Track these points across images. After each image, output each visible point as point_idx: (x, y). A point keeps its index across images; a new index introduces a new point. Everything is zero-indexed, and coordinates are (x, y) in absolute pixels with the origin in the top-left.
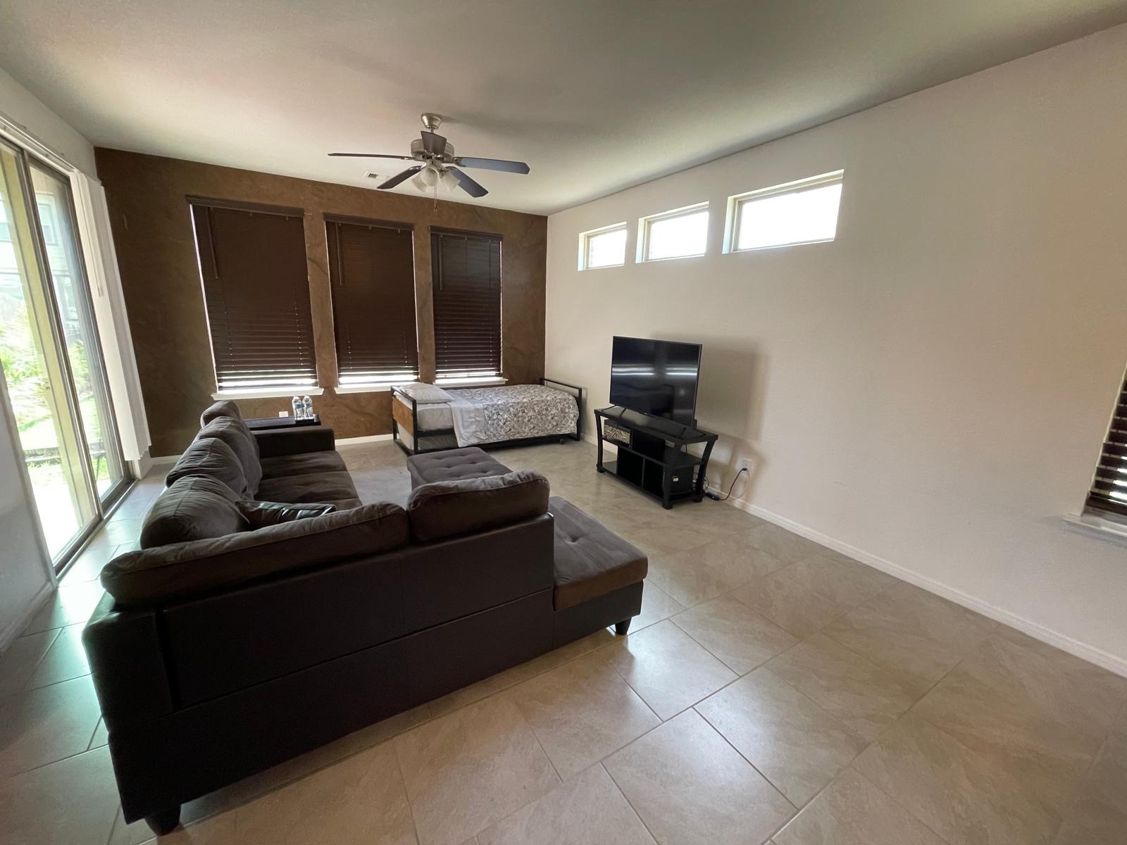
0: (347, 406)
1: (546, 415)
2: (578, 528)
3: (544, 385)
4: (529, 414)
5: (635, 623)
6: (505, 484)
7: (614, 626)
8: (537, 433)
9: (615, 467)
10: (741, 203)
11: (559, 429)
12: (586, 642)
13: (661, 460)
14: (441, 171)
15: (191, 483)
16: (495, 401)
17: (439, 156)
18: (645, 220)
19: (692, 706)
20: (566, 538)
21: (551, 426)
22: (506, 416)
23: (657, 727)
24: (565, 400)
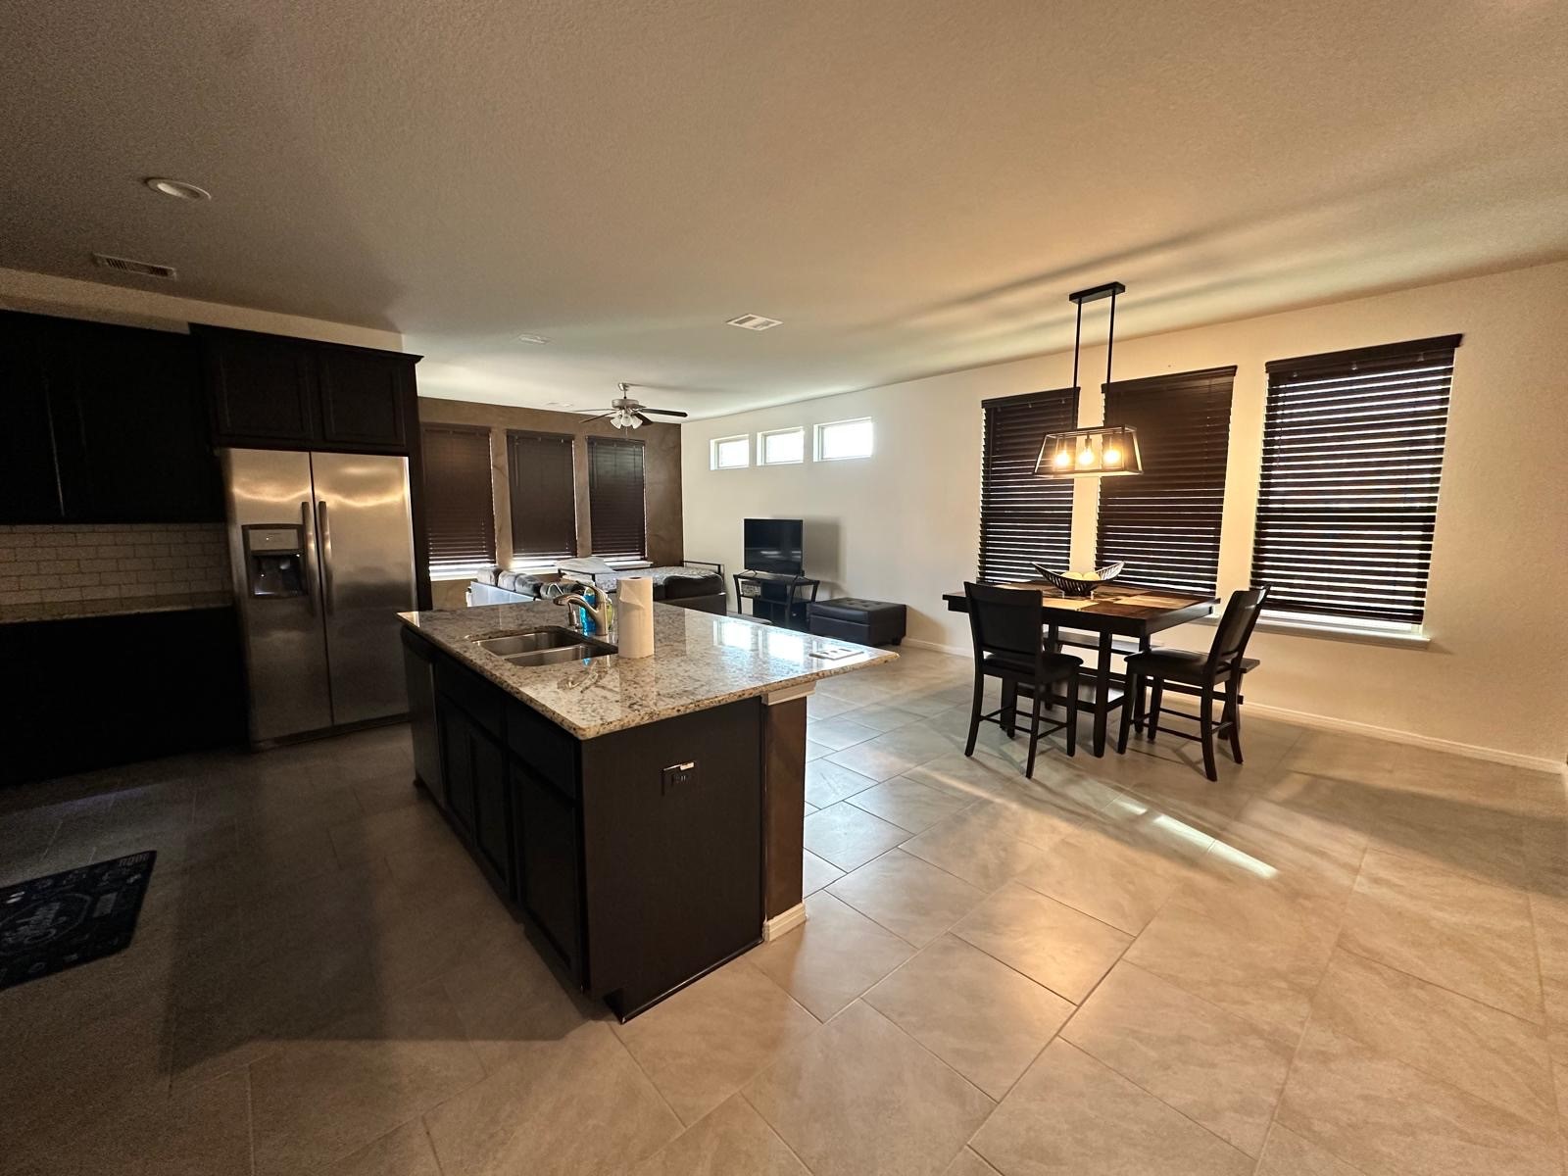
3: (683, 565)
10: (823, 428)
18: (762, 436)
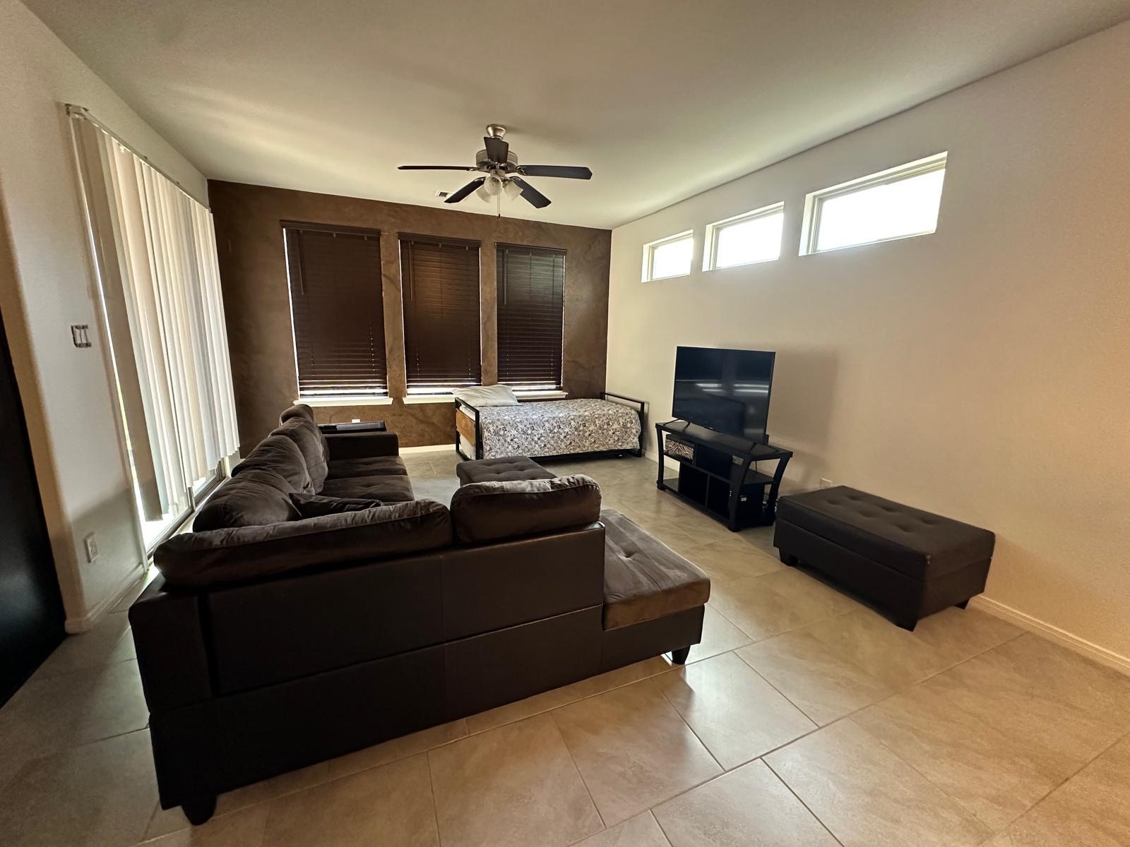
0: (413, 415)
1: (608, 430)
2: (633, 543)
3: (604, 399)
4: (591, 429)
5: (695, 652)
6: (552, 488)
7: (670, 654)
8: (598, 447)
9: (677, 483)
10: (821, 201)
11: (620, 444)
12: (638, 667)
13: (728, 478)
14: (504, 181)
15: (251, 475)
16: (557, 414)
17: (502, 165)
18: (714, 226)
19: (760, 757)
20: (620, 552)
21: (612, 441)
22: (567, 430)
23: (718, 776)
24: (627, 414)
